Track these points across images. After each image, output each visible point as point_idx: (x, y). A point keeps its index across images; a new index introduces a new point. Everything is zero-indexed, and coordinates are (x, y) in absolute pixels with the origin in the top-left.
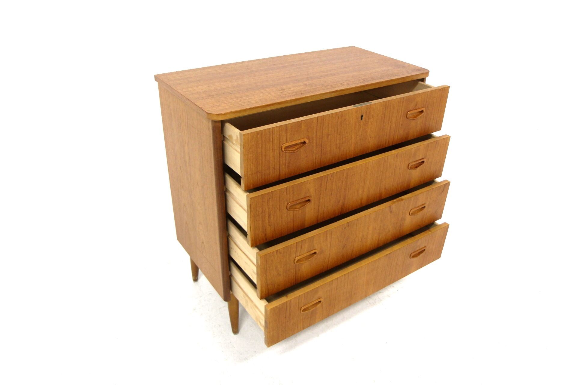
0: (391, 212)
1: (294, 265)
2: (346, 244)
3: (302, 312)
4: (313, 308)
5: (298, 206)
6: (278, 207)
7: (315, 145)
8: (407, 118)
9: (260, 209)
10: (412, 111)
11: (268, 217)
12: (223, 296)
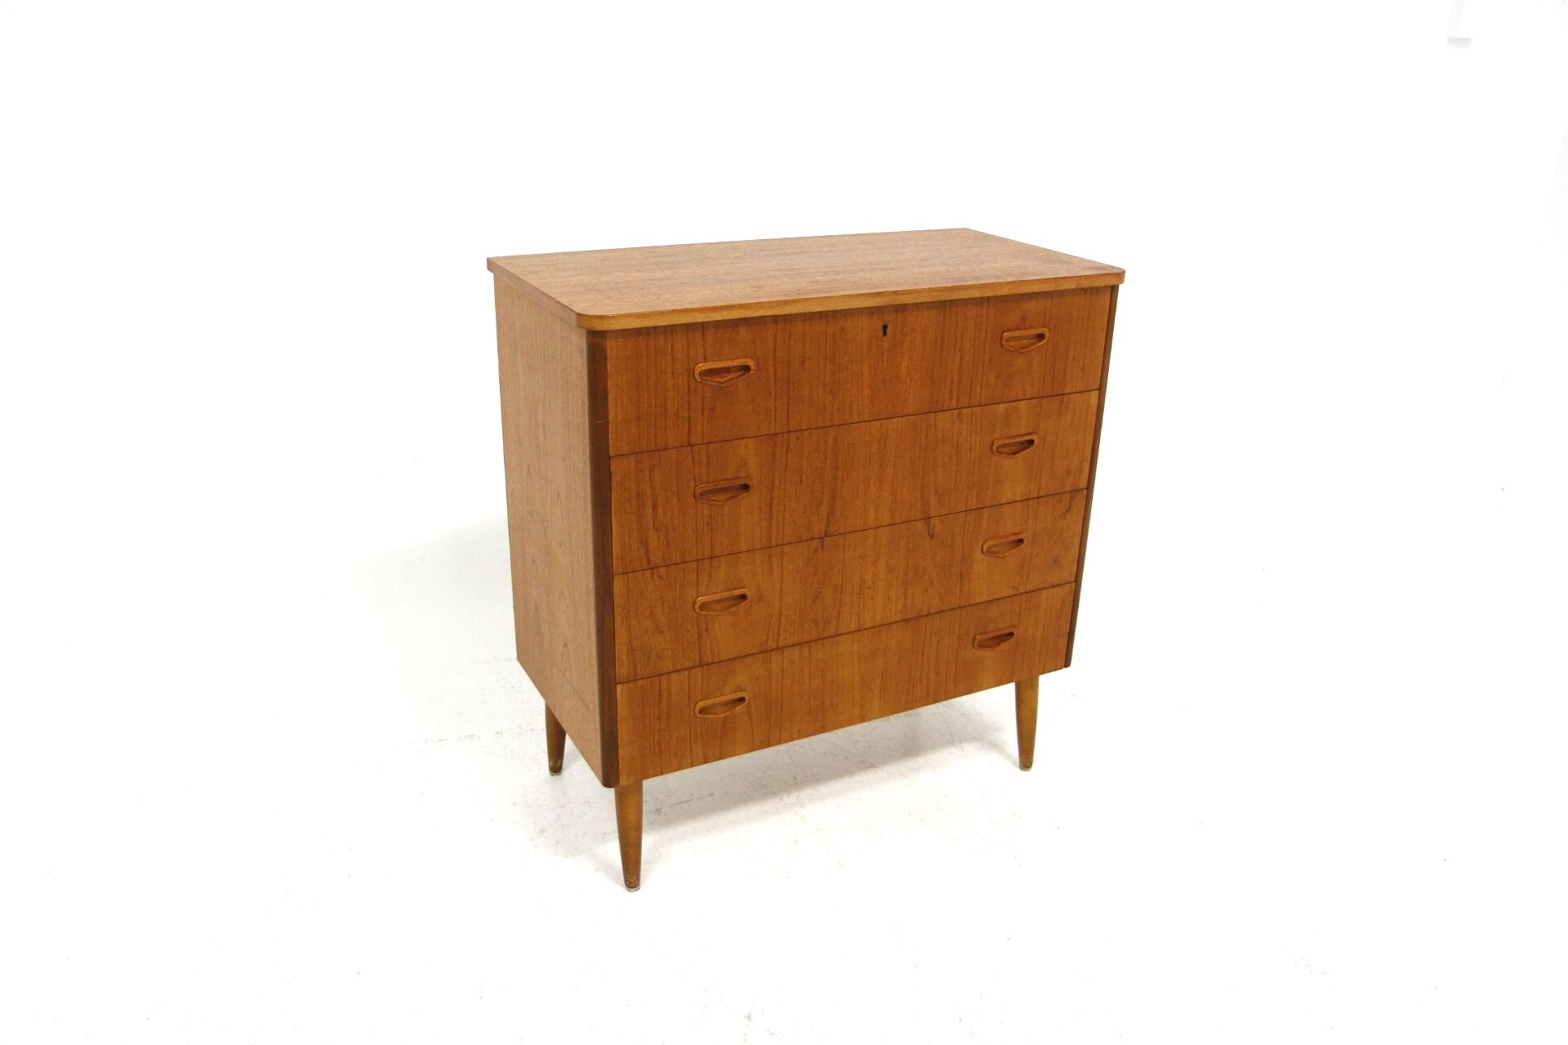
0: (932, 536)
1: (695, 614)
2: (820, 593)
3: (699, 715)
4: (727, 711)
5: (723, 497)
6: (675, 489)
7: (773, 377)
8: (1002, 345)
9: (633, 486)
10: (1012, 333)
11: (651, 508)
12: (601, 776)
